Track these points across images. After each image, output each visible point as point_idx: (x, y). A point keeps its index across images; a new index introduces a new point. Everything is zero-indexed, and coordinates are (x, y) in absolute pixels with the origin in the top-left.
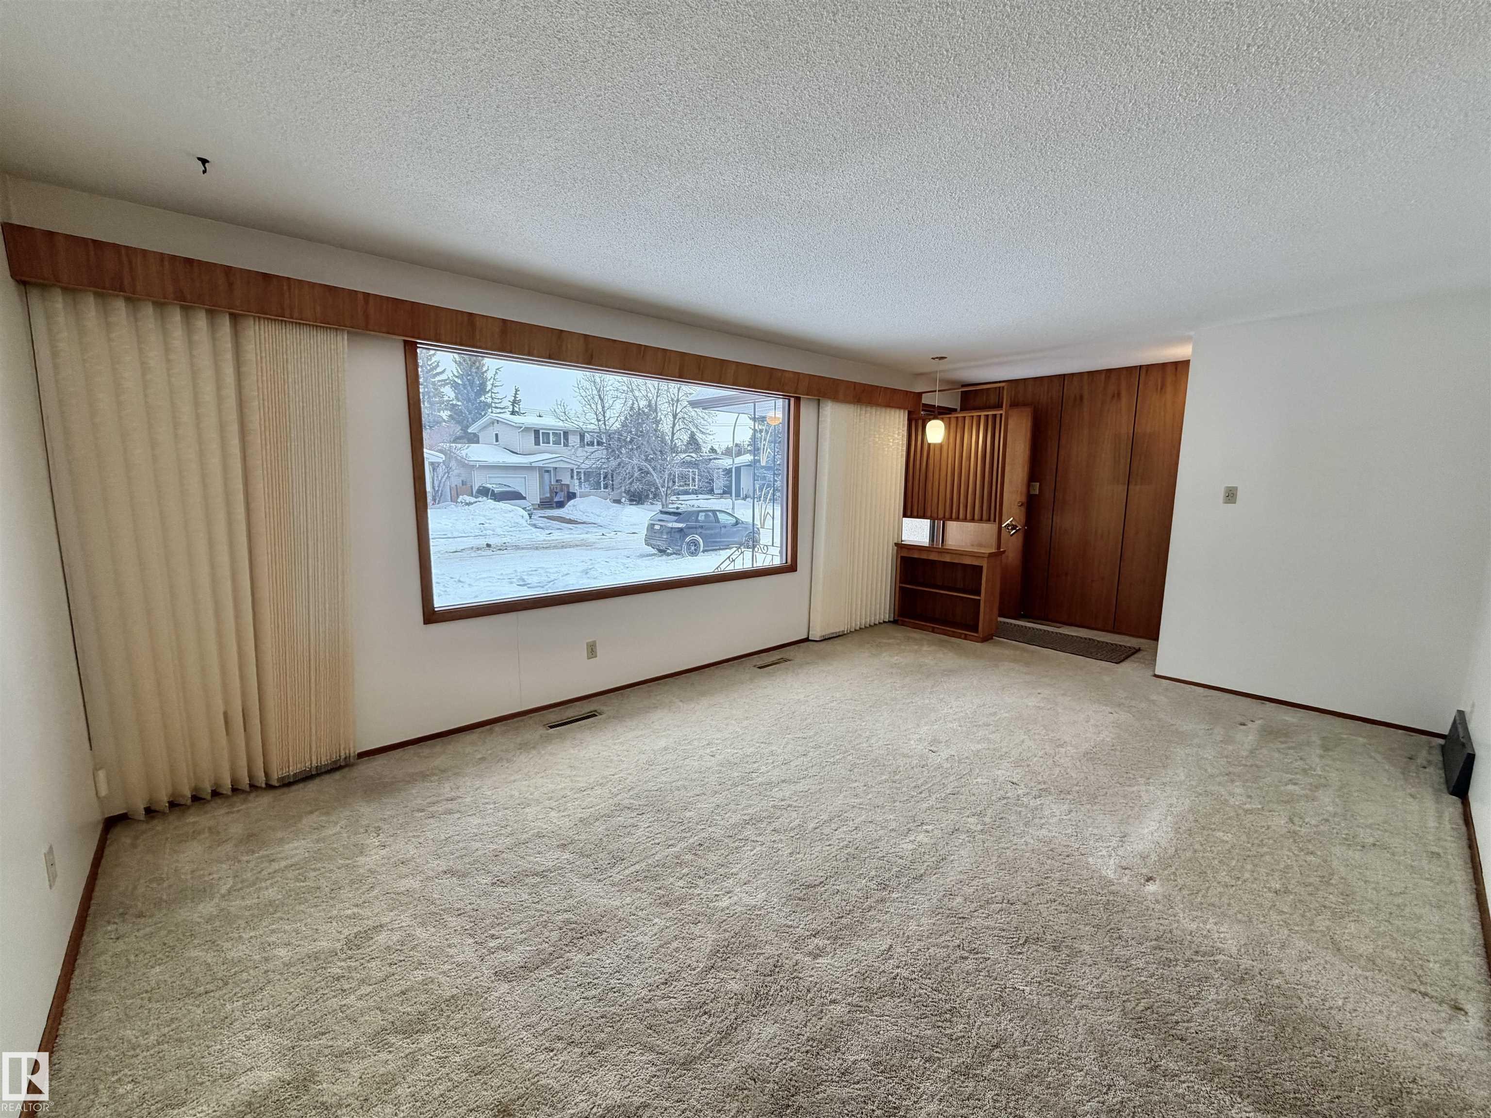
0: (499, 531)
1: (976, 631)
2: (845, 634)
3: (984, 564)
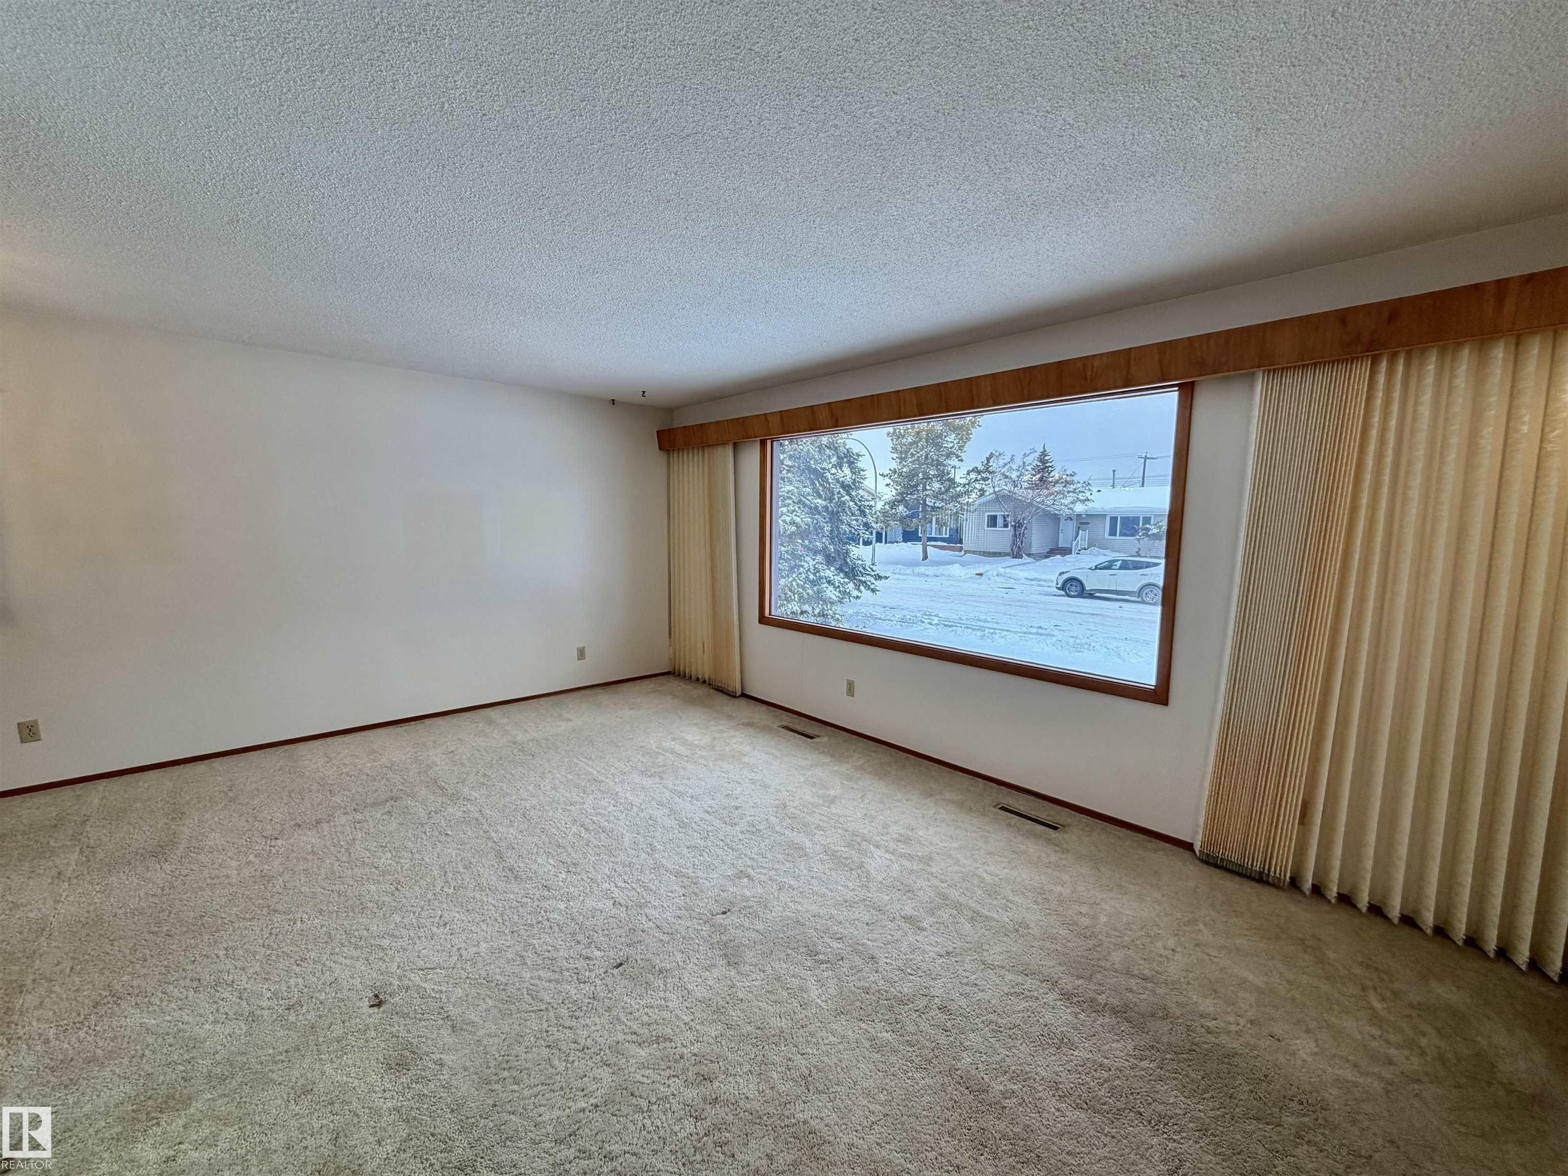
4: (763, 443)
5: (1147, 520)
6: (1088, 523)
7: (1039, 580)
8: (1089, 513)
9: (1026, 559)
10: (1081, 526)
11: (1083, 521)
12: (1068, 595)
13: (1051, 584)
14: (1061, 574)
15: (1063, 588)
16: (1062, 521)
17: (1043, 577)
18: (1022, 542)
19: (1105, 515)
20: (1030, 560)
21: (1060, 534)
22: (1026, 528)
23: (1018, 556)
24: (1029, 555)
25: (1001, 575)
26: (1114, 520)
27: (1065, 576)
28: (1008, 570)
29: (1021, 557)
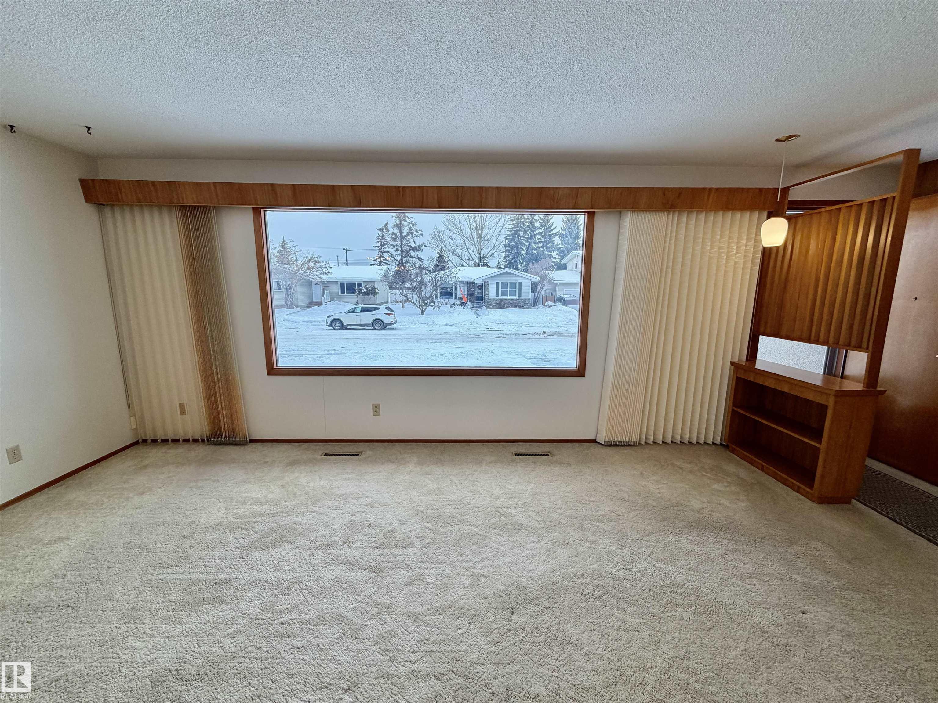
0: (560, 324)
1: (811, 487)
2: (631, 445)
3: (831, 402)
4: (256, 211)
5: (360, 285)
6: (328, 287)
7: (312, 322)
8: (329, 280)
9: (296, 309)
10: (325, 288)
11: (326, 285)
12: (334, 329)
13: (322, 323)
14: (328, 317)
15: (331, 325)
16: (313, 285)
17: (313, 320)
18: (292, 299)
19: (337, 282)
20: (299, 310)
21: (314, 294)
22: (294, 290)
23: (291, 308)
24: (297, 307)
25: (286, 320)
26: (342, 284)
27: (331, 318)
28: (291, 317)
29: (293, 308)
